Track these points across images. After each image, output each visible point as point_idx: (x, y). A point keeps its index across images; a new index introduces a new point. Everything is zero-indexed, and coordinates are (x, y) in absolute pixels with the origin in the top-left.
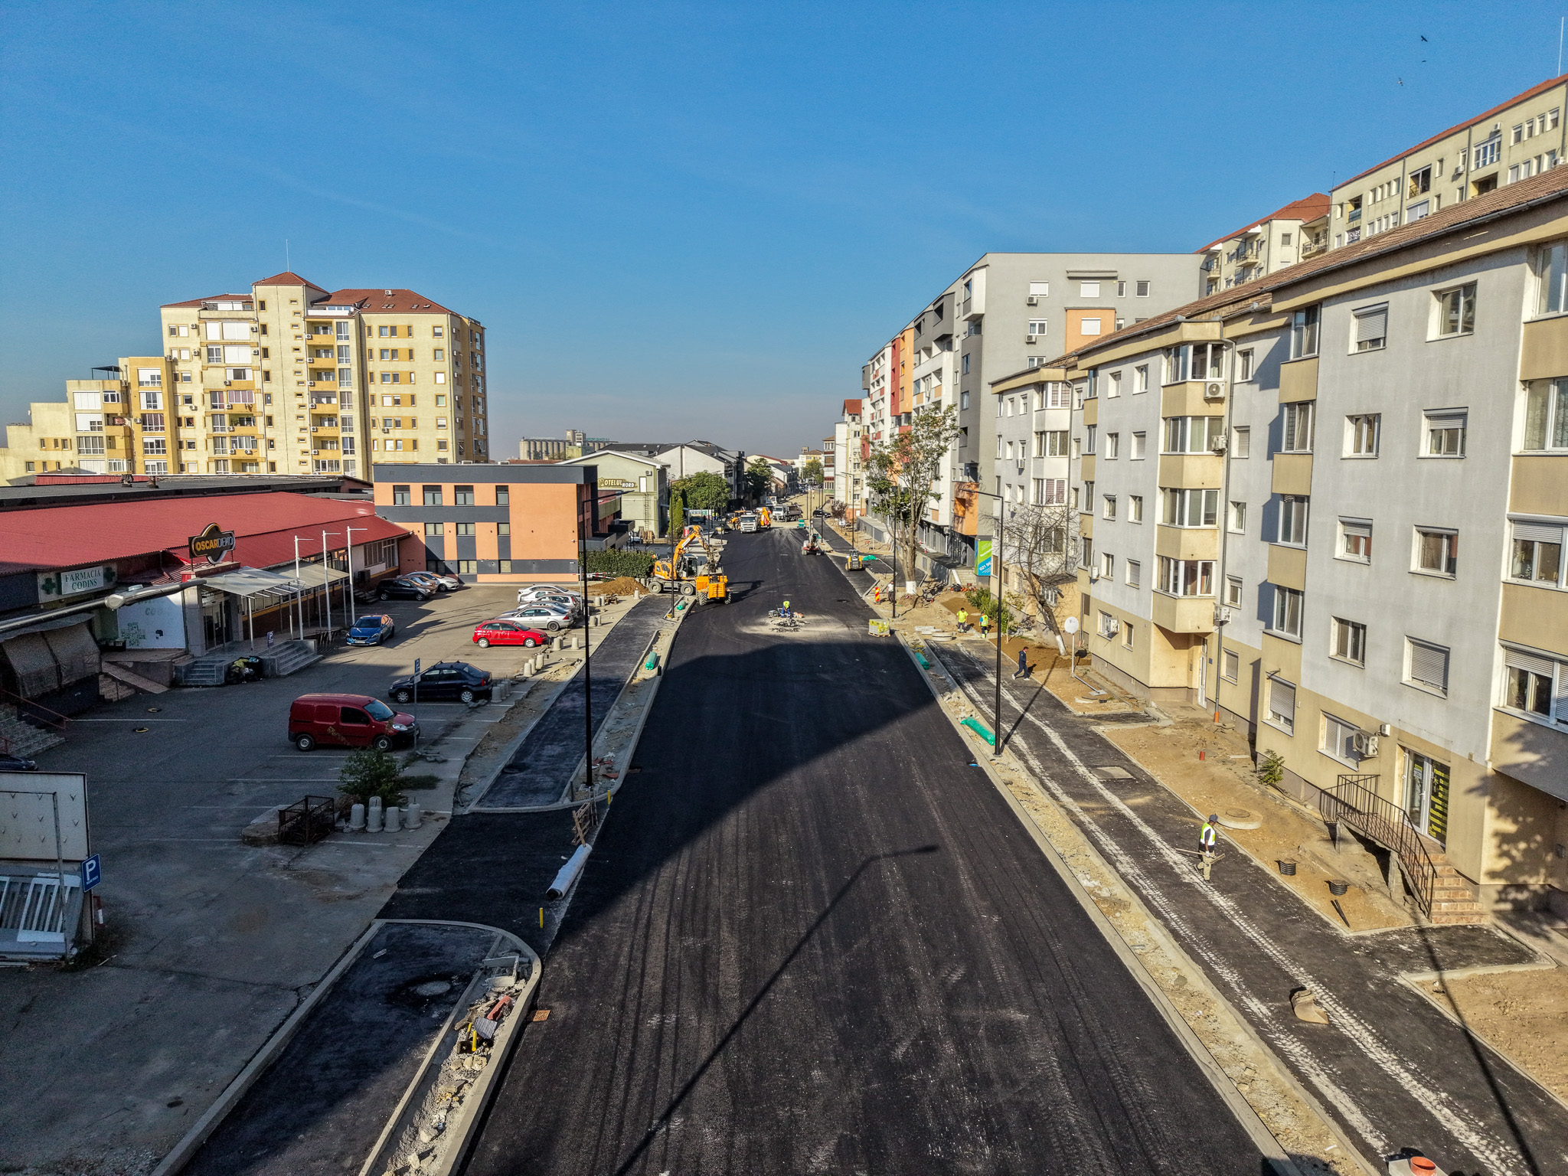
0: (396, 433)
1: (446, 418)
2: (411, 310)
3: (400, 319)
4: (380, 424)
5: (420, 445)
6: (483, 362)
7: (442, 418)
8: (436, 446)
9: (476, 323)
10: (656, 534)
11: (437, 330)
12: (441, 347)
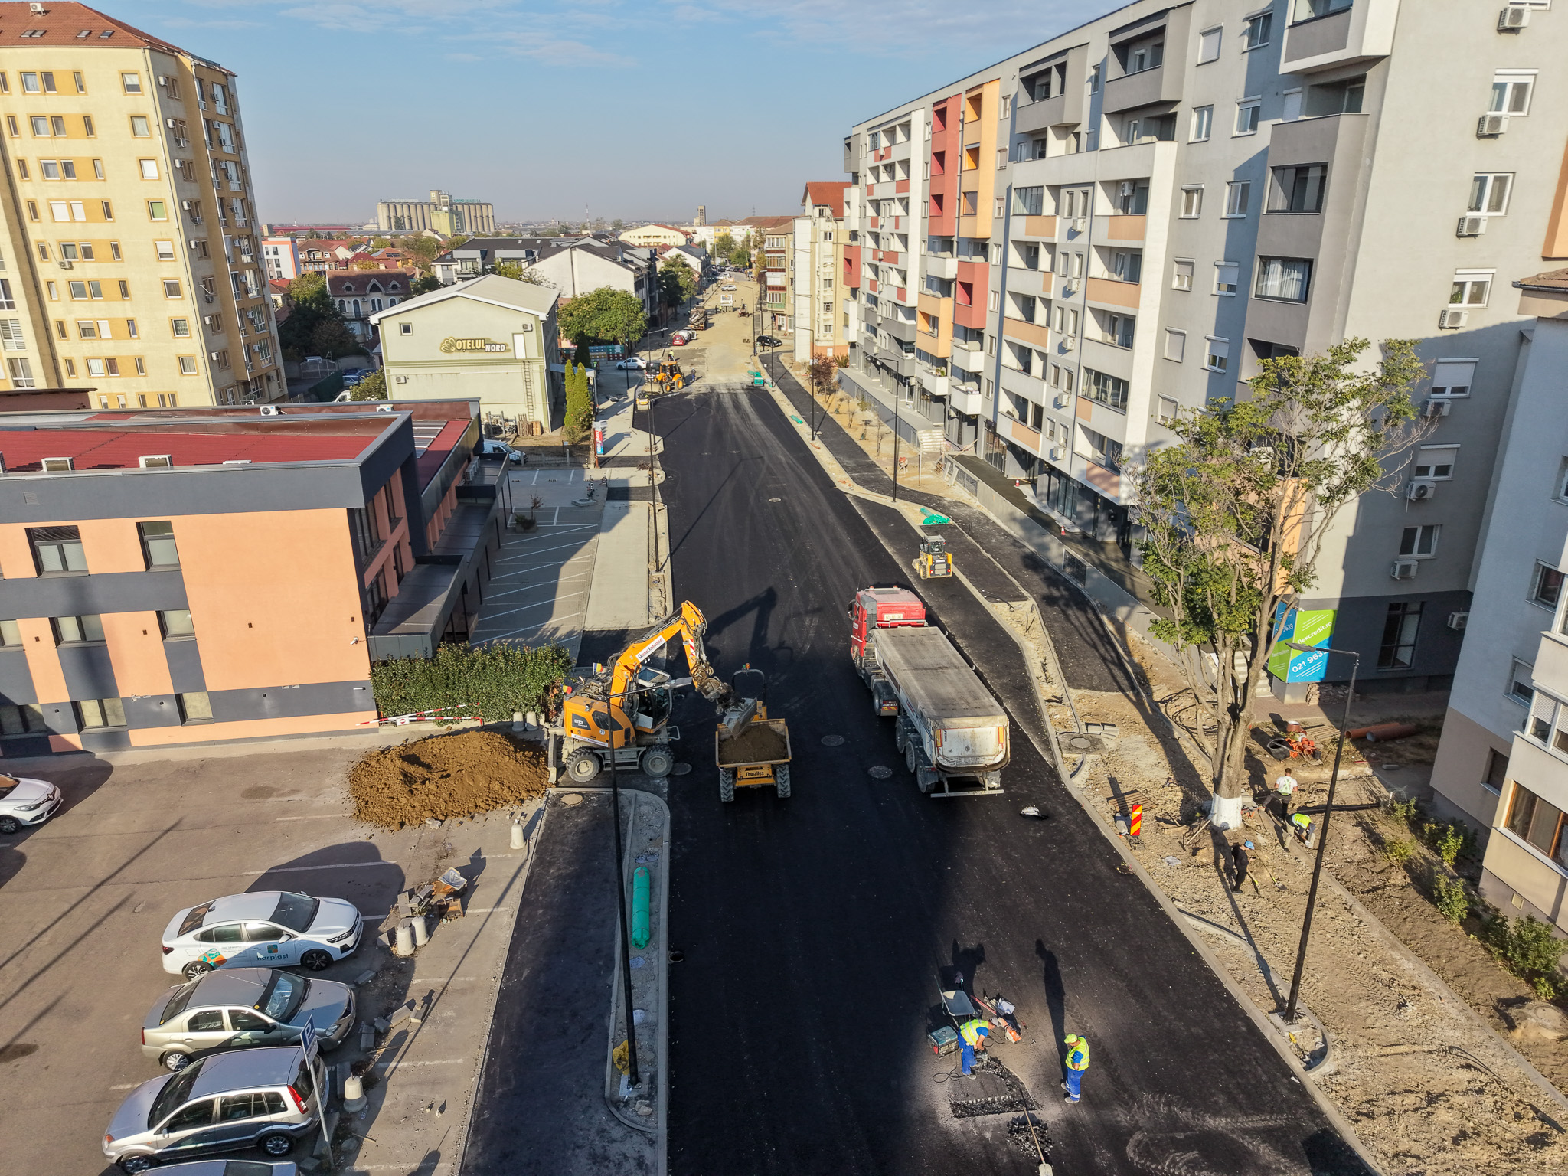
0: (85, 271)
1: (171, 241)
2: (75, 41)
3: (59, 58)
4: (55, 253)
5: (132, 288)
6: (238, 136)
7: (164, 241)
8: (161, 291)
9: (211, 66)
10: (547, 425)
11: (131, 80)
12: (141, 112)
